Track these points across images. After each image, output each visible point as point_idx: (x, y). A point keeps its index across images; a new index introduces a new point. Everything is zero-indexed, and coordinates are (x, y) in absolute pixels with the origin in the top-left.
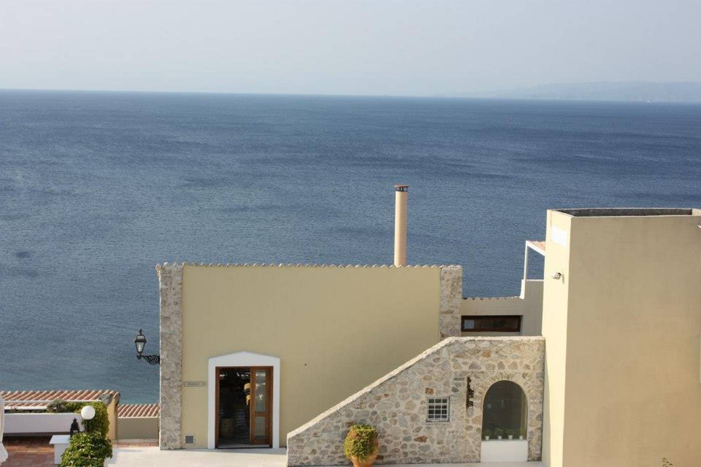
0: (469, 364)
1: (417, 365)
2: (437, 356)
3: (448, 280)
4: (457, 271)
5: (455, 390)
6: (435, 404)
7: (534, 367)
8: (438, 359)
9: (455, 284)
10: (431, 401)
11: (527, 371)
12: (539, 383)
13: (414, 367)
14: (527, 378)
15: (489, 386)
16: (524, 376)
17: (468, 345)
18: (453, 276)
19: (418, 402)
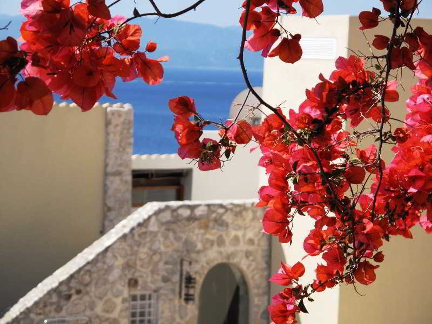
0: (183, 240)
1: (118, 244)
2: (144, 230)
3: (117, 125)
4: (127, 113)
5: (165, 280)
6: (139, 302)
7: (259, 240)
8: (145, 233)
9: (125, 132)
10: (134, 298)
11: (251, 248)
12: (264, 265)
13: (114, 246)
14: (251, 258)
15: (206, 272)
16: (248, 254)
17: (180, 211)
18: (122, 119)
19: (119, 301)
